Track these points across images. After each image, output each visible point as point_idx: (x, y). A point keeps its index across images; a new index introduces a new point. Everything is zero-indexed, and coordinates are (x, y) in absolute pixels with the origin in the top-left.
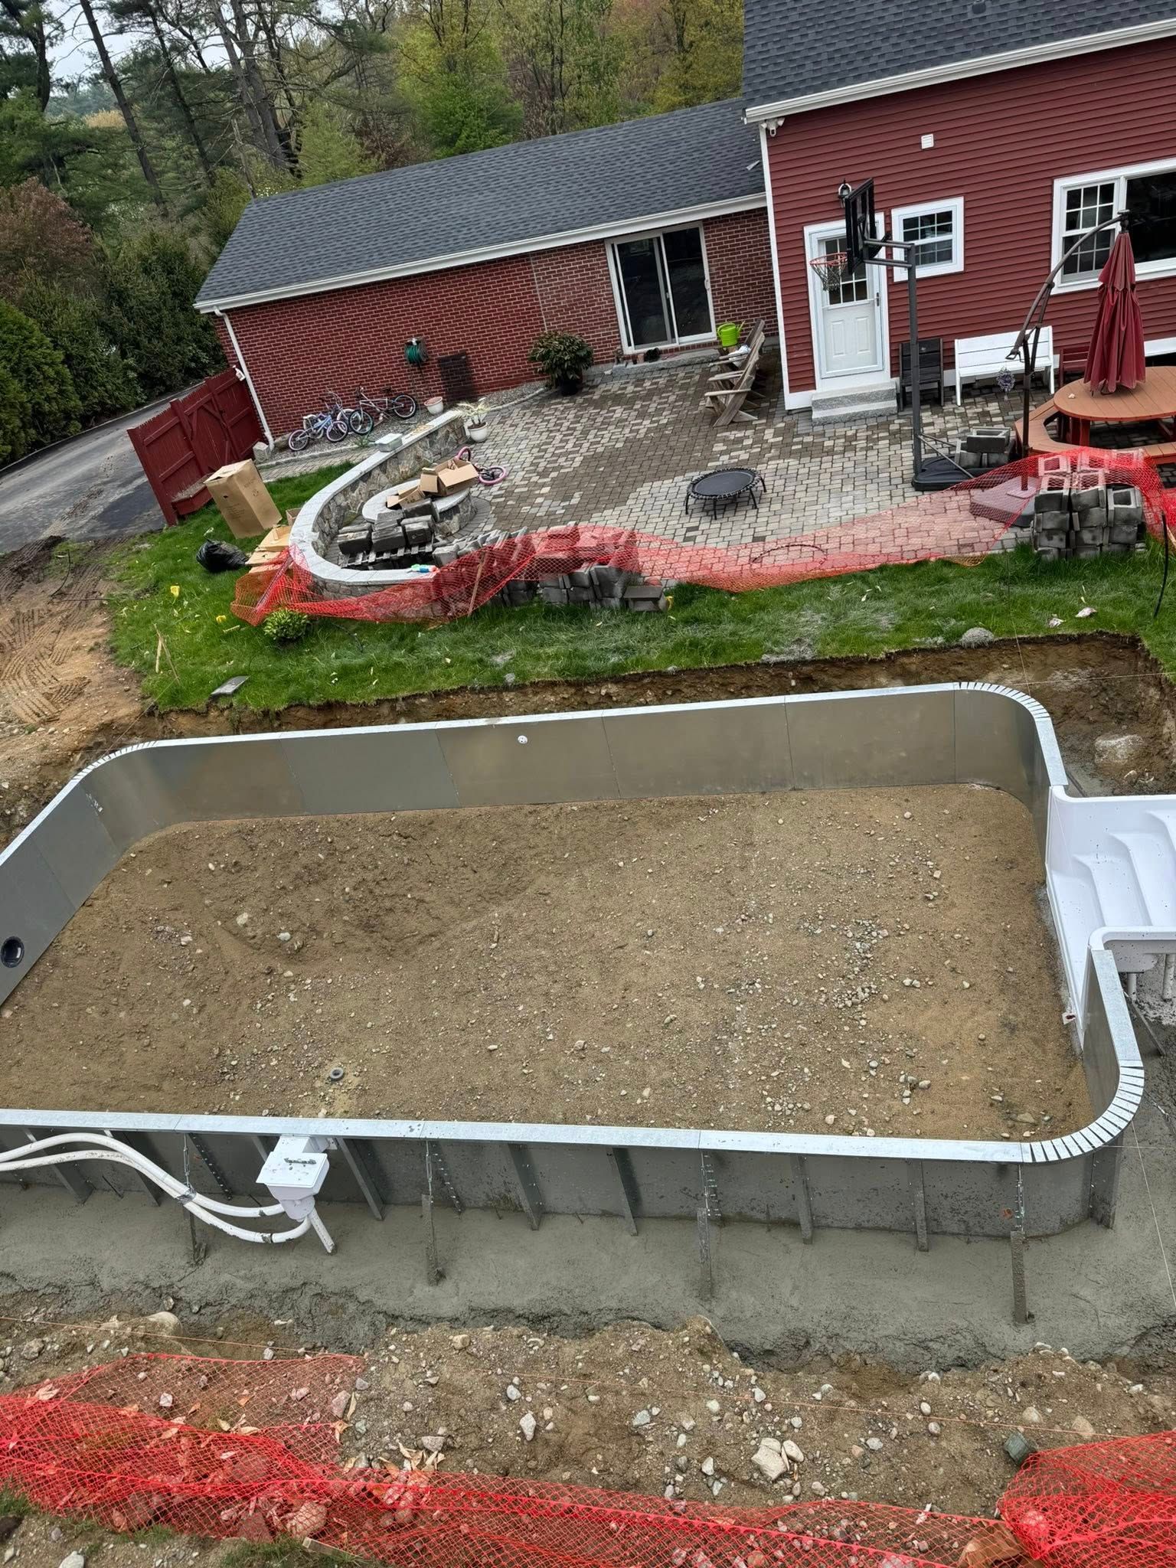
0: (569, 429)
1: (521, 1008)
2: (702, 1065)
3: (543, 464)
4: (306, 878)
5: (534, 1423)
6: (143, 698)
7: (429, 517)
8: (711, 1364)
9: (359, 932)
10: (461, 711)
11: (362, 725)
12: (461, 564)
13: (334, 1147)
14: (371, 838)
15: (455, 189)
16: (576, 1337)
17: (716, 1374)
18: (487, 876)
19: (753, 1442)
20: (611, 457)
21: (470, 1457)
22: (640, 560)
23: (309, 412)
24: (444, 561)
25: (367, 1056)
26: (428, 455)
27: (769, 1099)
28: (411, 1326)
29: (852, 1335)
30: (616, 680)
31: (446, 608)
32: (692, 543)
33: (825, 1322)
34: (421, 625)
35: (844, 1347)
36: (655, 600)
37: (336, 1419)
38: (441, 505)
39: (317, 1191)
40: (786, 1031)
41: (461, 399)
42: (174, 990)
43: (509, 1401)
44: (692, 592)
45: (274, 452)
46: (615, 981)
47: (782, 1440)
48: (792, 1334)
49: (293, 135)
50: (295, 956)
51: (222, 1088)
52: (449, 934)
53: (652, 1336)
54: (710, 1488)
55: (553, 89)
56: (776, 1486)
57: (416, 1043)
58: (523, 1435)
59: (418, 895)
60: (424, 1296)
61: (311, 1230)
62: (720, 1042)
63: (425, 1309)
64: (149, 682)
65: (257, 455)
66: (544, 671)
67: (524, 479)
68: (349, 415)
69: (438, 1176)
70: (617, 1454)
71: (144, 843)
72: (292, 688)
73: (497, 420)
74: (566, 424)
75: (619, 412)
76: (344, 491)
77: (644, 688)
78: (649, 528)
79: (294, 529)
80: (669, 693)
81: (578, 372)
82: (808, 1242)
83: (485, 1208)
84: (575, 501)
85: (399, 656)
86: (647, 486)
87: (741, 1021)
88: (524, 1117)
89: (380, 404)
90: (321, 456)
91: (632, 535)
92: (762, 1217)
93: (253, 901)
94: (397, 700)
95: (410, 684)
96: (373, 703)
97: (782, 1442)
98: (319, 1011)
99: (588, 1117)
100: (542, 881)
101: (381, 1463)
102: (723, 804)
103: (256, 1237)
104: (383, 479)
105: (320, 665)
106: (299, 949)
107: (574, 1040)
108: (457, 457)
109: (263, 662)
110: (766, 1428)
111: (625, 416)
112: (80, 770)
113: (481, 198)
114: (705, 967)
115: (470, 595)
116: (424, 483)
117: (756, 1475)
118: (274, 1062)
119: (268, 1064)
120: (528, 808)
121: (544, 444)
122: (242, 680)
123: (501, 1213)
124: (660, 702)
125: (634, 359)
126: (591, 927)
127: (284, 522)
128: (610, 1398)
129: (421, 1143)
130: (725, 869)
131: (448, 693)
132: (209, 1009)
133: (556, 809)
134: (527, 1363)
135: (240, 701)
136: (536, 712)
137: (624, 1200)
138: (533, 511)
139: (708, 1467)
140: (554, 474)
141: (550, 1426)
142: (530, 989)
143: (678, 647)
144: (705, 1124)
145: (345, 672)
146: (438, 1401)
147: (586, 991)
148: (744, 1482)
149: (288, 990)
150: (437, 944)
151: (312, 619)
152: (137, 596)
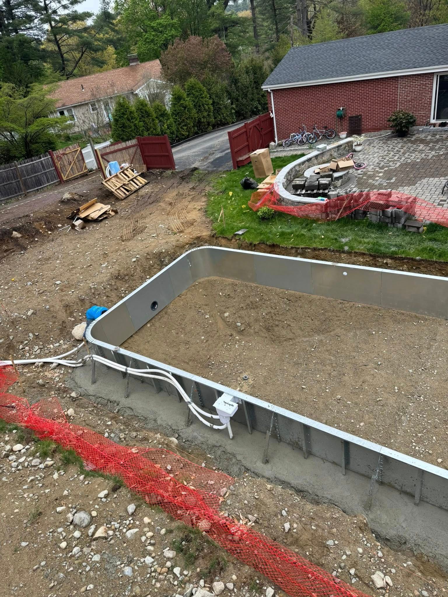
0: (397, 151)
1: (318, 376)
2: (388, 421)
3: (382, 164)
4: (250, 306)
5: (289, 527)
6: (212, 230)
7: (330, 179)
8: (363, 534)
9: (264, 330)
10: (322, 257)
11: (283, 255)
12: (338, 199)
13: (241, 403)
14: (276, 297)
15: (374, 47)
16: (311, 503)
17: (364, 539)
18: (317, 323)
19: (373, 570)
20: (413, 165)
21: (264, 529)
22: (416, 210)
23: (293, 132)
24: (331, 197)
25: (257, 375)
26: (335, 154)
27: (414, 444)
28: (253, 475)
29: (425, 547)
30: (392, 258)
31: (327, 215)
32: (441, 207)
33: (415, 538)
34: (315, 221)
35: (421, 551)
36: (418, 228)
37: (221, 496)
38: (336, 175)
39: (232, 416)
40: (430, 420)
41: (354, 134)
42: (200, 332)
43: (282, 515)
44: (436, 227)
45: (276, 147)
46: (359, 378)
47: (385, 575)
48: (399, 537)
49: (313, 22)
50: (241, 332)
51: (208, 370)
52: (297, 340)
53: (342, 515)
54: (351, 579)
55: (427, 6)
56: (378, 591)
57: (276, 376)
58: (284, 529)
59: (288, 323)
60: (259, 466)
61: (227, 428)
62: (399, 415)
63: (259, 471)
64: (215, 225)
65: (270, 147)
66: (361, 248)
67: (373, 169)
68: (309, 135)
69: (274, 426)
70: (317, 551)
71: (201, 280)
72: (262, 236)
73: (367, 144)
74: (397, 149)
75: (422, 146)
76: (299, 165)
77: (404, 263)
78: (423, 197)
79: (278, 177)
80: (414, 268)
81: (408, 128)
82: (416, 504)
83: (289, 444)
84: (392, 181)
85: (304, 231)
86: (426, 179)
87: (410, 410)
88: (310, 416)
89: (321, 132)
90: (294, 150)
91: (415, 199)
92: (399, 488)
93: (231, 309)
94: (299, 248)
95: (305, 243)
96: (290, 247)
97: (385, 576)
98: (244, 354)
99: (336, 425)
100: (338, 331)
101: (233, 517)
102: (426, 320)
103: (208, 424)
104: (316, 162)
105: (274, 230)
106: (243, 330)
107: (337, 395)
108: (347, 157)
109: (254, 225)
110: (380, 568)
111: (424, 149)
112: (187, 251)
113: (384, 51)
114: (400, 384)
115: (338, 212)
116: (332, 165)
117: (371, 583)
118: (226, 367)
119: (224, 366)
120: (340, 301)
121: (386, 156)
122: (245, 230)
123: (294, 448)
124: (409, 271)
125: (434, 125)
126: (354, 354)
127: (274, 173)
128: (320, 531)
129: (271, 412)
130: (420, 347)
131: (319, 249)
132: (210, 342)
133: (352, 304)
134: (292, 505)
135: (243, 238)
136: (353, 264)
137: (343, 461)
138: (374, 182)
139: (352, 571)
140: (386, 169)
141: (295, 530)
142: (323, 370)
143: (424, 250)
144: (384, 444)
145: (282, 234)
146: (257, 505)
147: (346, 378)
148: (365, 583)
149: (236, 343)
150: (291, 343)
151: (275, 212)
152: (218, 194)
